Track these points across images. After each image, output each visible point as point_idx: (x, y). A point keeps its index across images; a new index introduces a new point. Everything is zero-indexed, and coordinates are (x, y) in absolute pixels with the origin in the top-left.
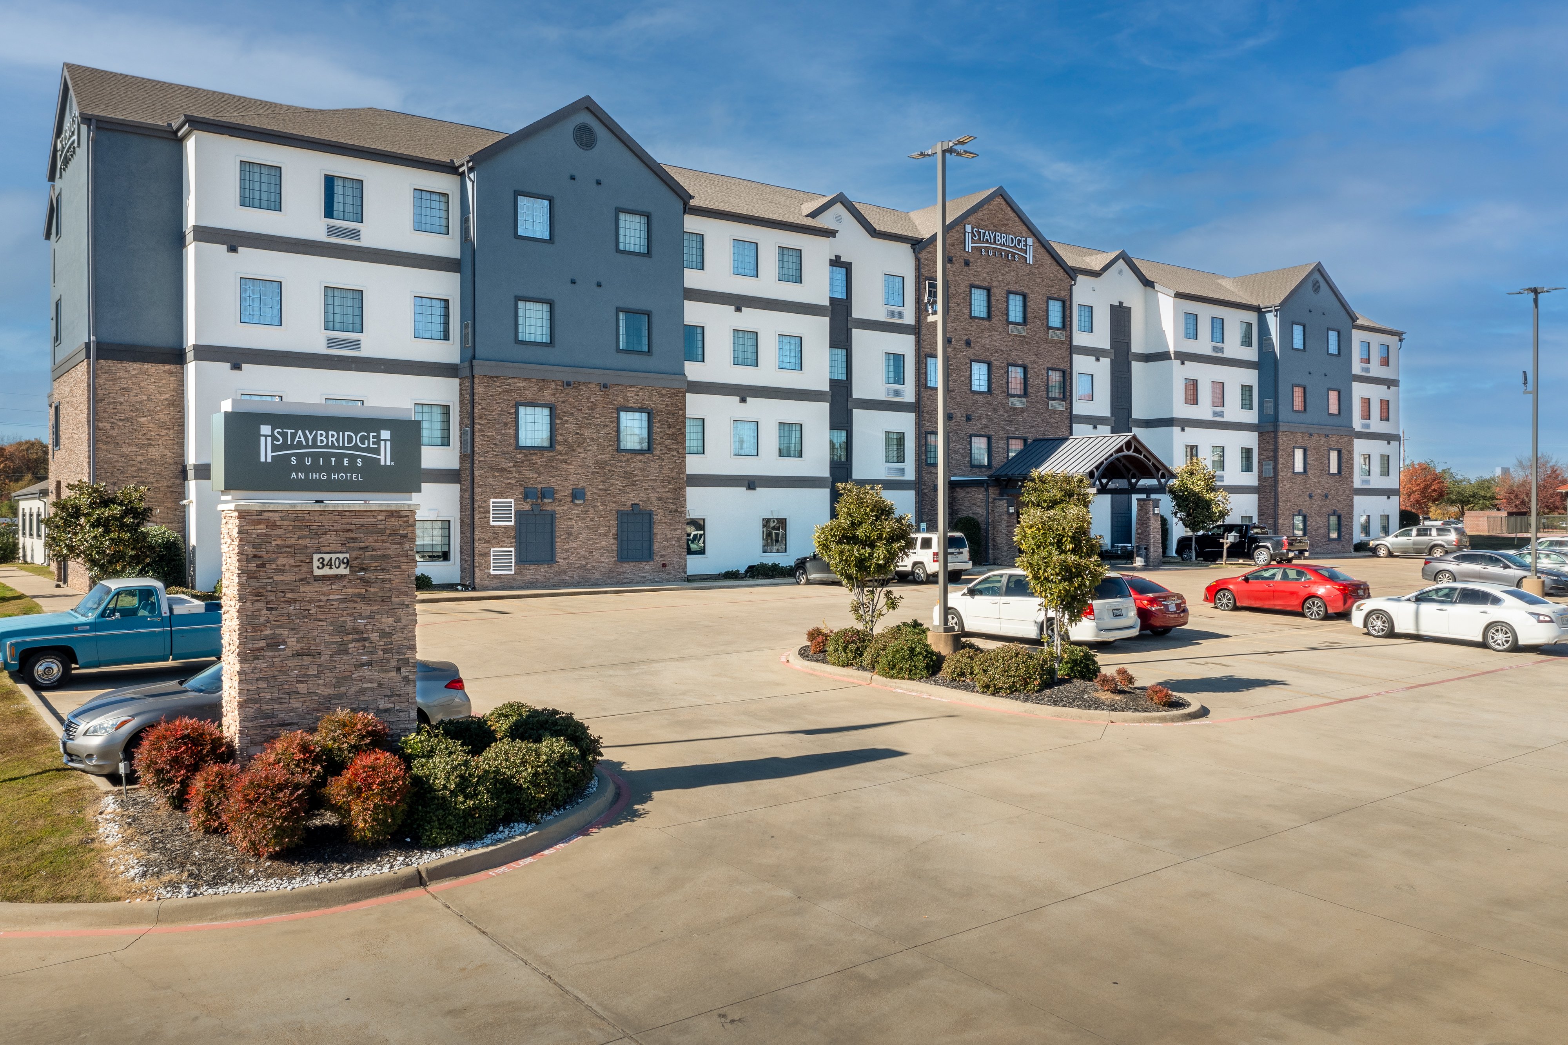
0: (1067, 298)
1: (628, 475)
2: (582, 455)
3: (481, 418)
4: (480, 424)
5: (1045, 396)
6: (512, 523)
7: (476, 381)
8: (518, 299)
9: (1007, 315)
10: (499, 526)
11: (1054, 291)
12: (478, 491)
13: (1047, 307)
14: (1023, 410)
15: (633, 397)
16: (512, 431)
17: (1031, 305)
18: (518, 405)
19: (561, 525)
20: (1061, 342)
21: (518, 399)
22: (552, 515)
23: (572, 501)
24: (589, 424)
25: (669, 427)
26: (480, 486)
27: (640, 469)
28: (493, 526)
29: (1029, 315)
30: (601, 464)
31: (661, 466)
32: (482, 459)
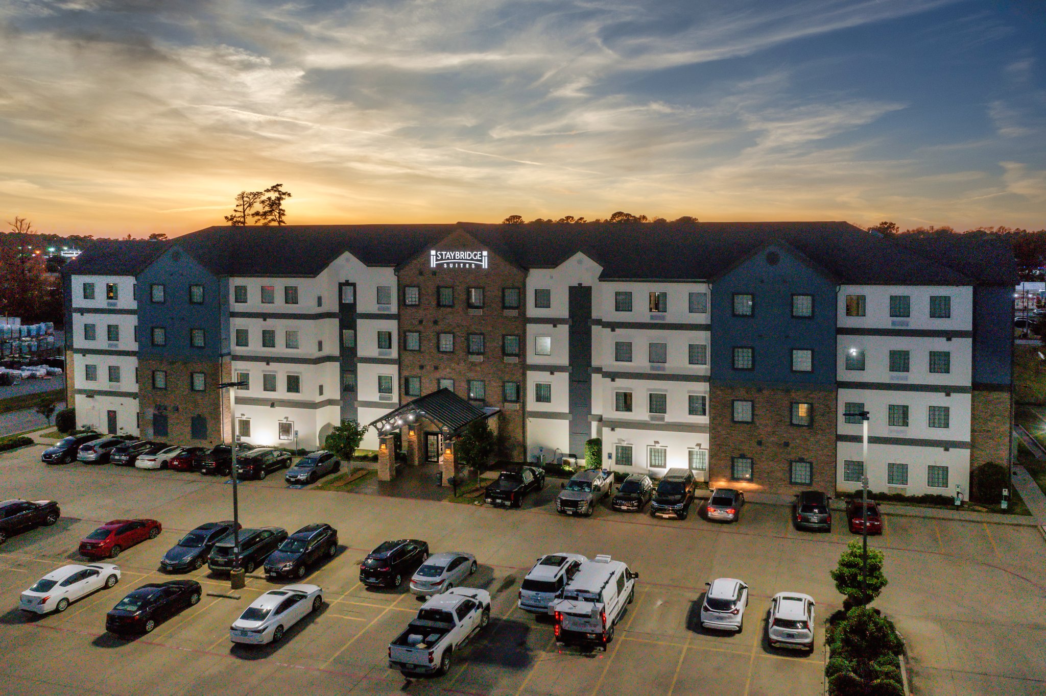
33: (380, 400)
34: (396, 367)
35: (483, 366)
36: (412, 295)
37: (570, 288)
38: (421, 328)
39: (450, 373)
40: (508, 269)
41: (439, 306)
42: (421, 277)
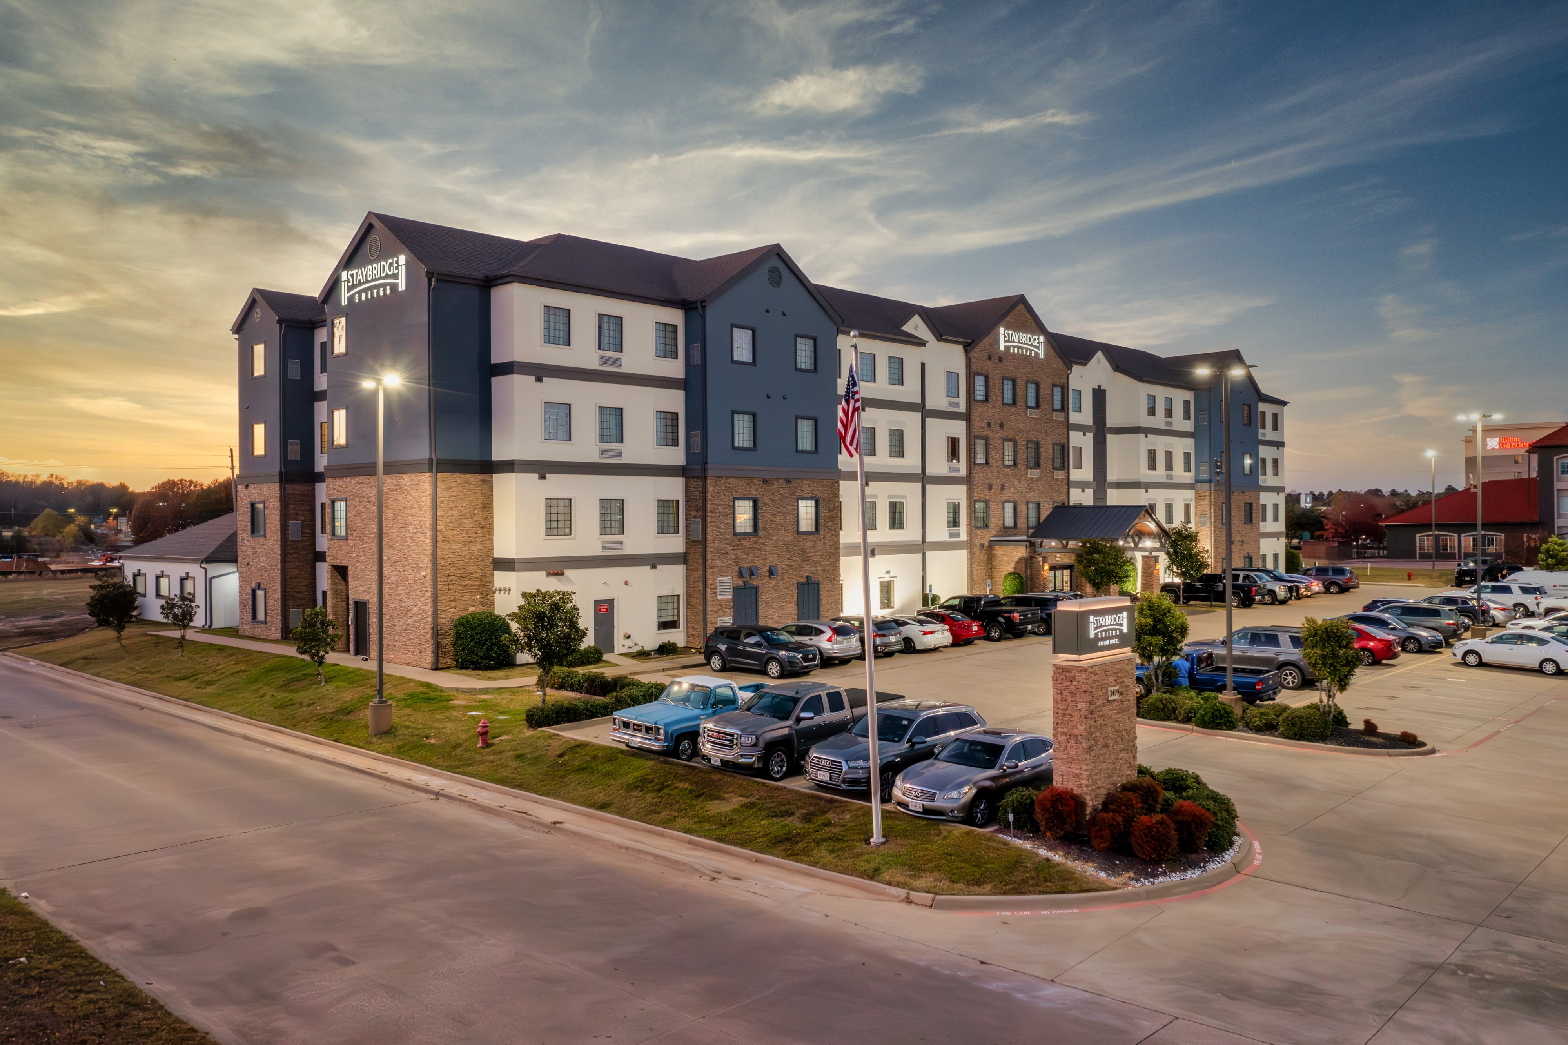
0: (1066, 385)
1: (804, 552)
2: (775, 538)
3: (711, 512)
4: (711, 517)
5: (1051, 467)
6: (730, 597)
7: (709, 482)
8: (733, 412)
9: (1027, 401)
10: (724, 600)
11: (1057, 381)
12: (709, 572)
13: (1053, 393)
14: (1038, 480)
15: (807, 487)
16: (731, 521)
17: (1042, 391)
18: (734, 499)
19: (762, 597)
20: (1061, 422)
21: (735, 495)
22: (756, 588)
23: (770, 577)
24: (780, 512)
25: (830, 511)
26: (711, 567)
27: (811, 547)
28: (720, 600)
29: (1041, 400)
30: (787, 544)
31: (824, 543)
32: (712, 545)
33: (950, 538)
34: (964, 488)
35: (1039, 483)
36: (980, 387)
37: (1094, 390)
38: (988, 433)
39: (1013, 494)
40: (1058, 363)
41: (1003, 404)
42: (989, 362)
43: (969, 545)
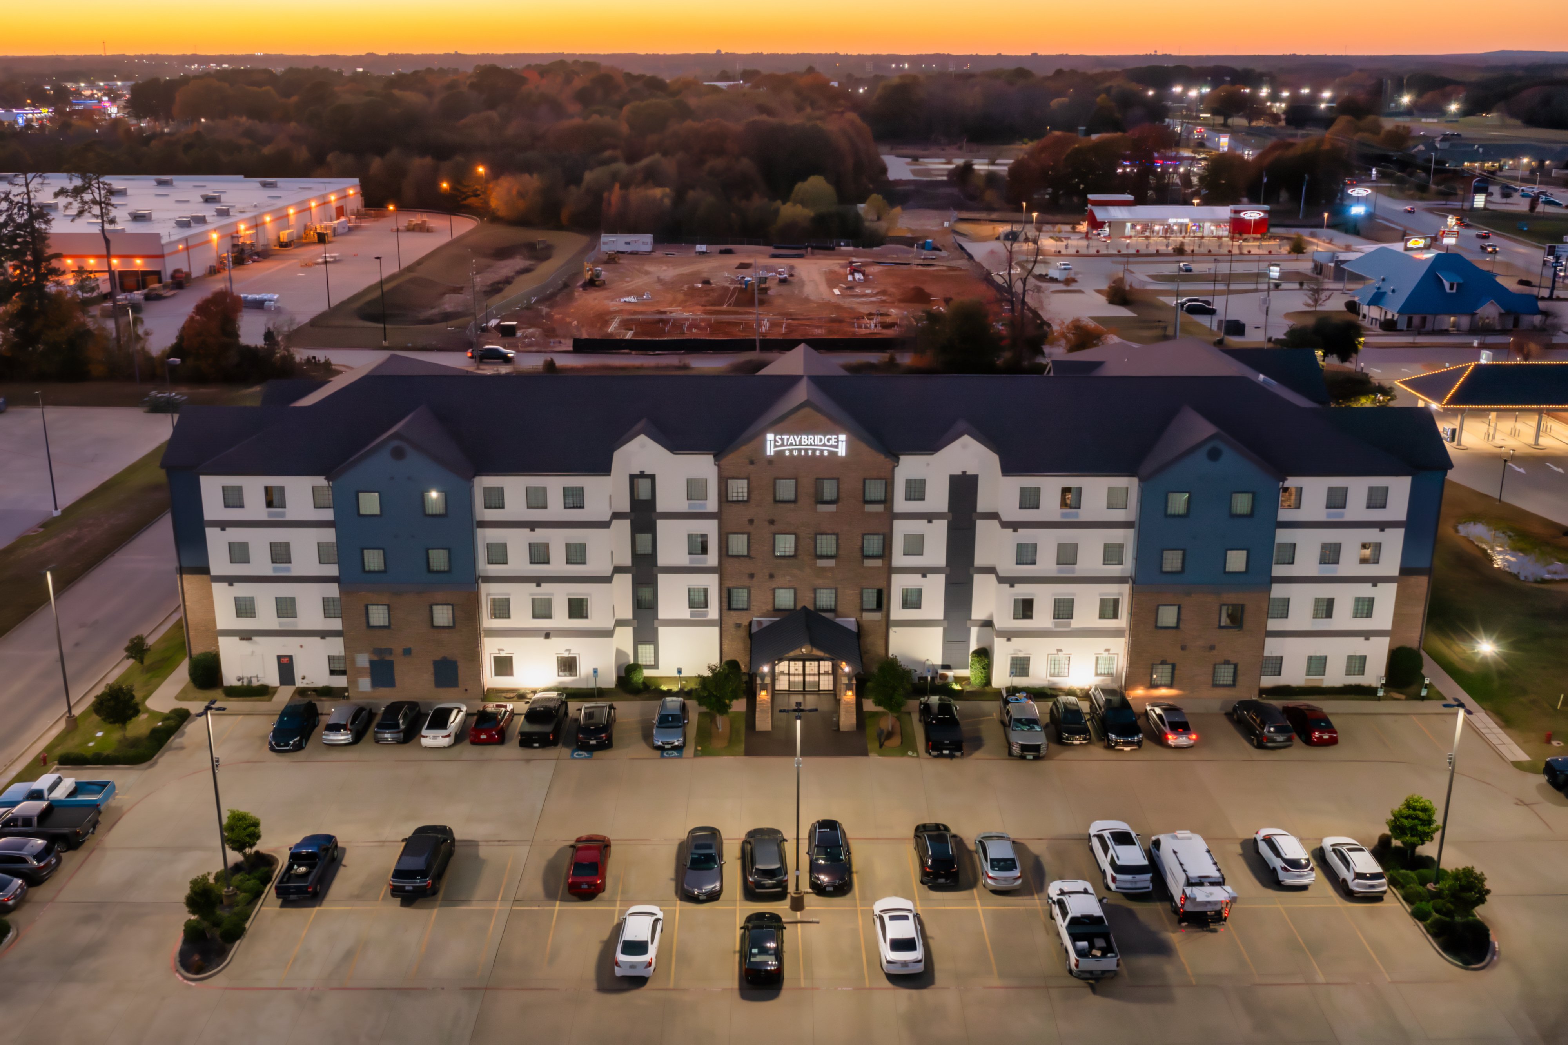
0: (889, 476)
1: (439, 641)
2: (410, 630)
3: (346, 613)
4: (345, 616)
5: (860, 556)
6: (368, 666)
7: (347, 586)
8: (363, 548)
9: (818, 497)
10: (363, 666)
11: (872, 474)
12: (347, 650)
13: (864, 486)
14: (833, 568)
15: (440, 597)
16: (366, 619)
17: (844, 486)
18: (370, 603)
19: (397, 668)
20: (880, 512)
22: (392, 663)
23: (404, 655)
24: (412, 613)
25: (465, 613)
26: (348, 647)
27: (448, 637)
28: (358, 667)
29: (843, 495)
30: (422, 634)
31: (461, 636)
32: (348, 634)
33: (691, 616)
35: (835, 571)
36: (739, 489)
37: (952, 477)
38: (750, 529)
39: (790, 581)
40: (873, 457)
41: (776, 501)
42: (751, 467)
43: (720, 623)
